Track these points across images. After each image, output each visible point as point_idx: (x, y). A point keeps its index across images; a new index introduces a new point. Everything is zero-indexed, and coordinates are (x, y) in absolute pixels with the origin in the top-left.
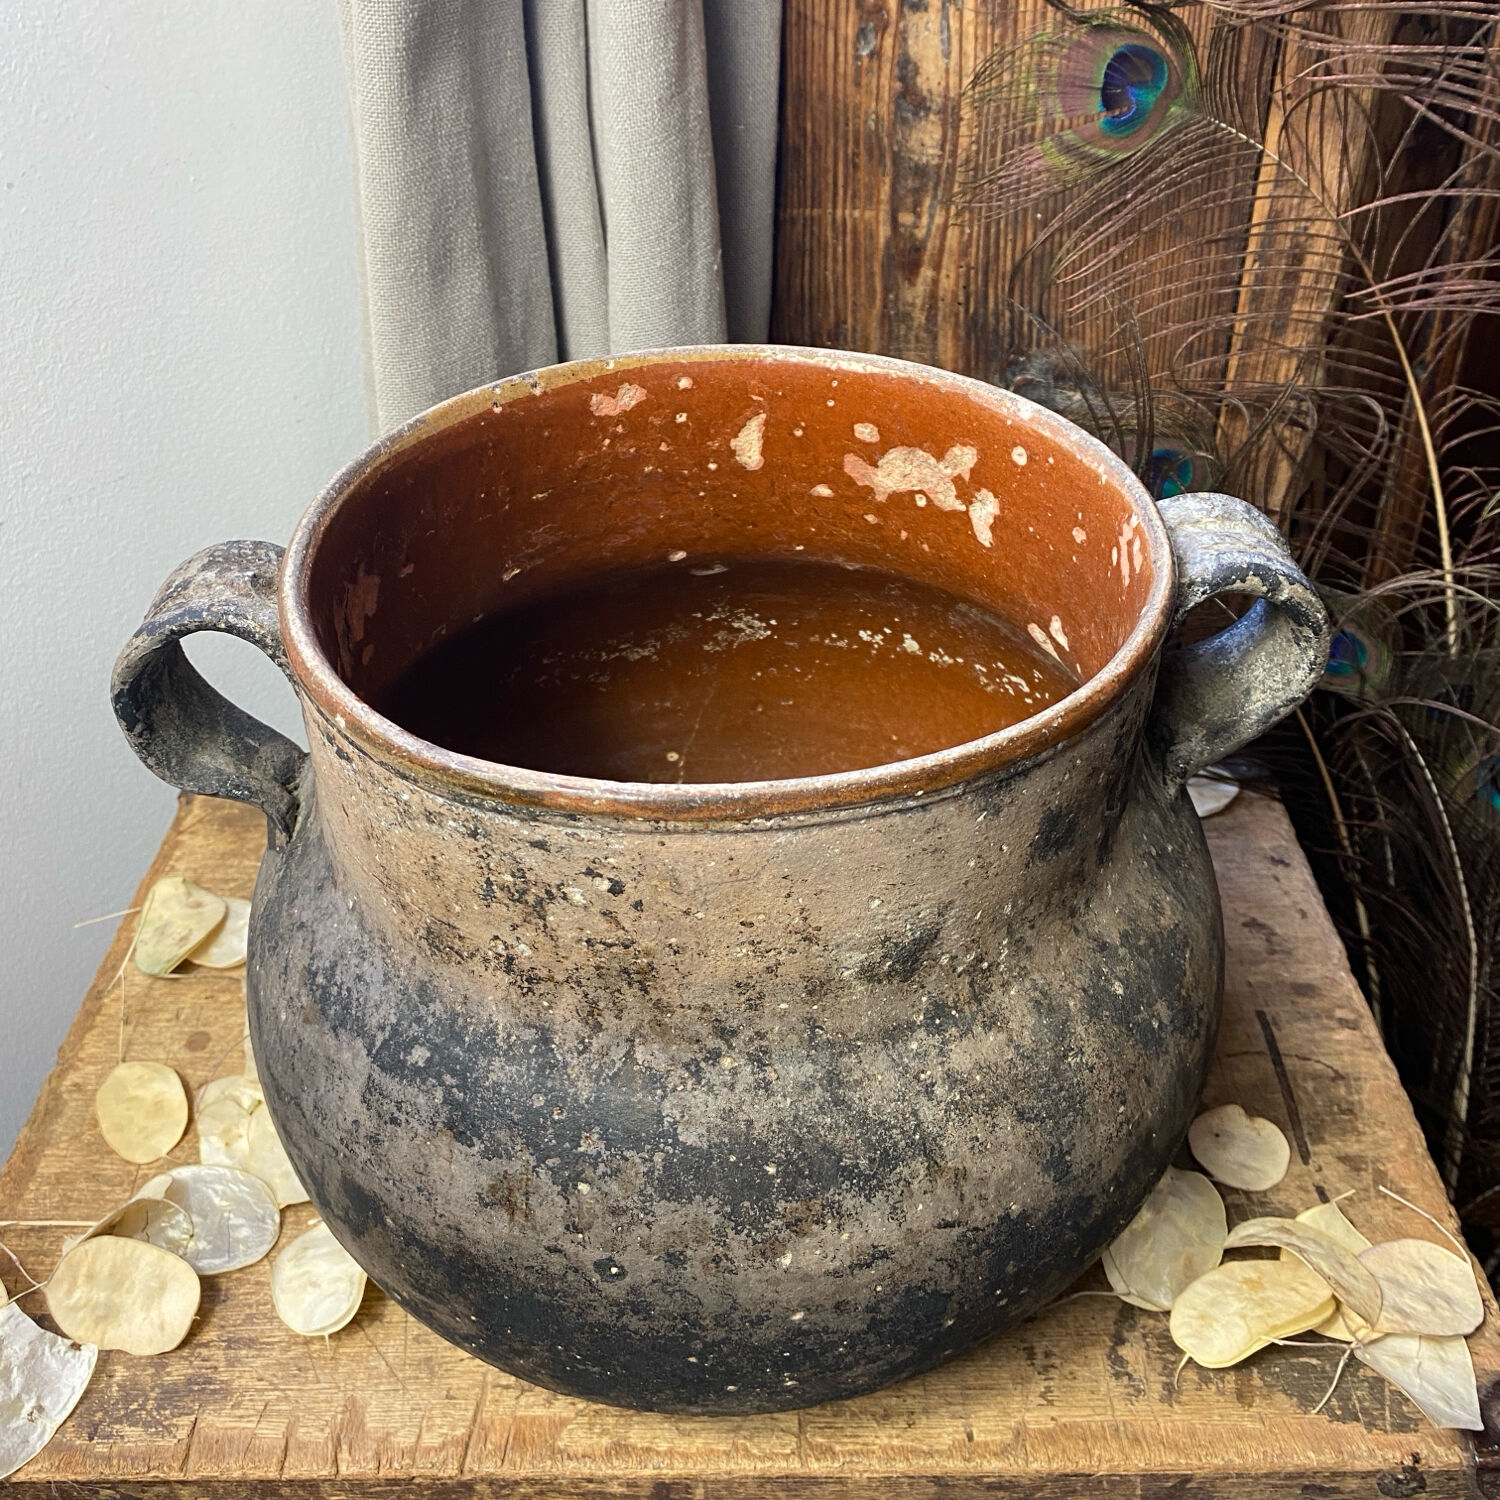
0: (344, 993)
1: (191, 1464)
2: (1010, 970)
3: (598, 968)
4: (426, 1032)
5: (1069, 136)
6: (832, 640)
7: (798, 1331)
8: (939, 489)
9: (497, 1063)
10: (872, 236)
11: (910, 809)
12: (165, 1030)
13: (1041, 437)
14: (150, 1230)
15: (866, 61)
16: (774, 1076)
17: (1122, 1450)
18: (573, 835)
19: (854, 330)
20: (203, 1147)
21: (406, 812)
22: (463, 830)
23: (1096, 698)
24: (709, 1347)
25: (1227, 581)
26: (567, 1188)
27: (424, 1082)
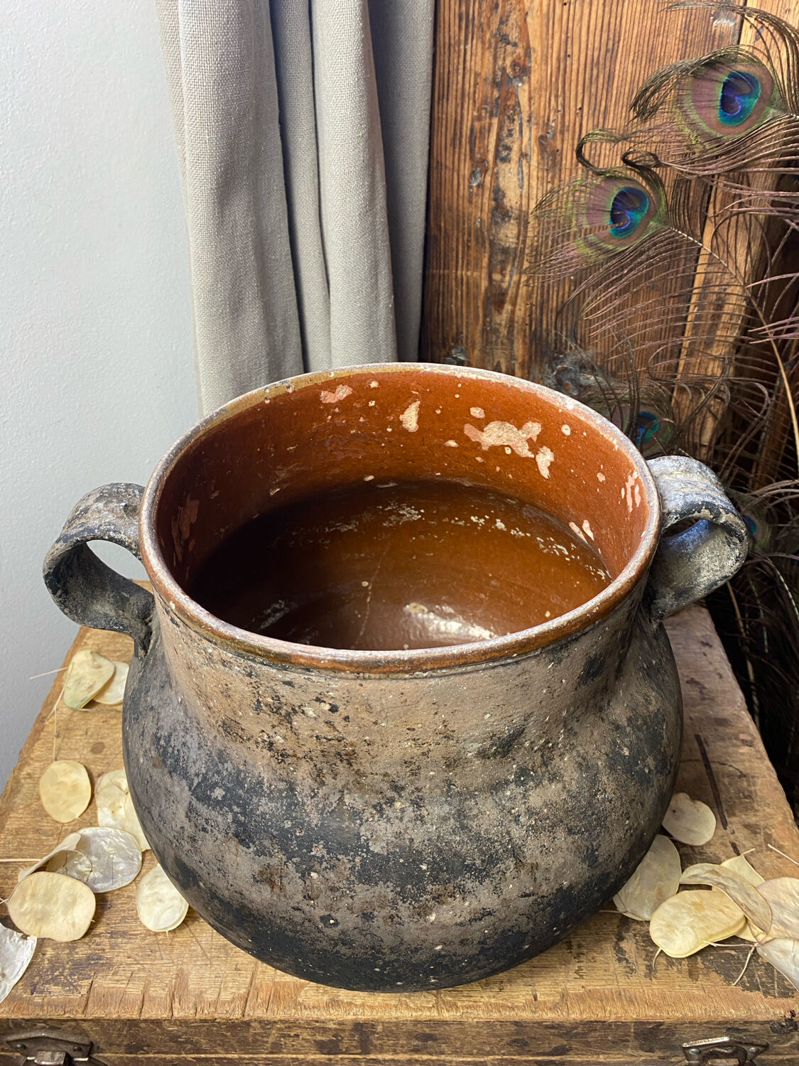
0: (176, 752)
1: (89, 1010)
2: (565, 746)
3: (322, 751)
4: (223, 780)
5: (591, 237)
6: (456, 521)
7: (439, 955)
8: (518, 445)
9: (263, 801)
10: (478, 286)
11: (509, 664)
12: (80, 742)
13: (580, 420)
14: (68, 865)
15: (475, 189)
16: (426, 813)
17: (623, 1007)
18: (308, 679)
19: (467, 337)
20: (100, 814)
21: (210, 658)
22: (243, 672)
23: (618, 593)
24: (386, 964)
25: (690, 512)
26: (304, 875)
27: (221, 809)
